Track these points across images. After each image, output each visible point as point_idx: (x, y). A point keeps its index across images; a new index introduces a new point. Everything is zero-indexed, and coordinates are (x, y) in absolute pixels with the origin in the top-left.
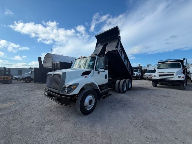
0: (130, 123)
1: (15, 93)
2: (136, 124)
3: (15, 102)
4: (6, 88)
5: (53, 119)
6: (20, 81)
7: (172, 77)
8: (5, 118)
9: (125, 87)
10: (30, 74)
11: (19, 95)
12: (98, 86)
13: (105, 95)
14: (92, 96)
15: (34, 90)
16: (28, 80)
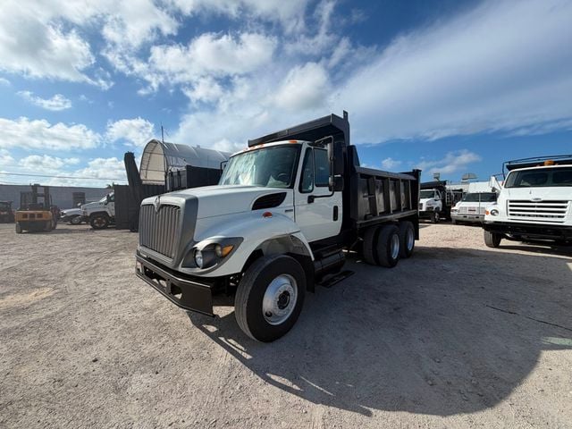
0: (427, 379)
1: (60, 261)
2: (449, 383)
3: (54, 289)
4: (35, 246)
5: (159, 352)
6: (79, 224)
7: (559, 217)
8: (12, 342)
9: (396, 247)
10: (106, 204)
11: (67, 268)
12: (310, 243)
13: (330, 276)
14: (290, 279)
15: (114, 252)
16: (99, 222)
